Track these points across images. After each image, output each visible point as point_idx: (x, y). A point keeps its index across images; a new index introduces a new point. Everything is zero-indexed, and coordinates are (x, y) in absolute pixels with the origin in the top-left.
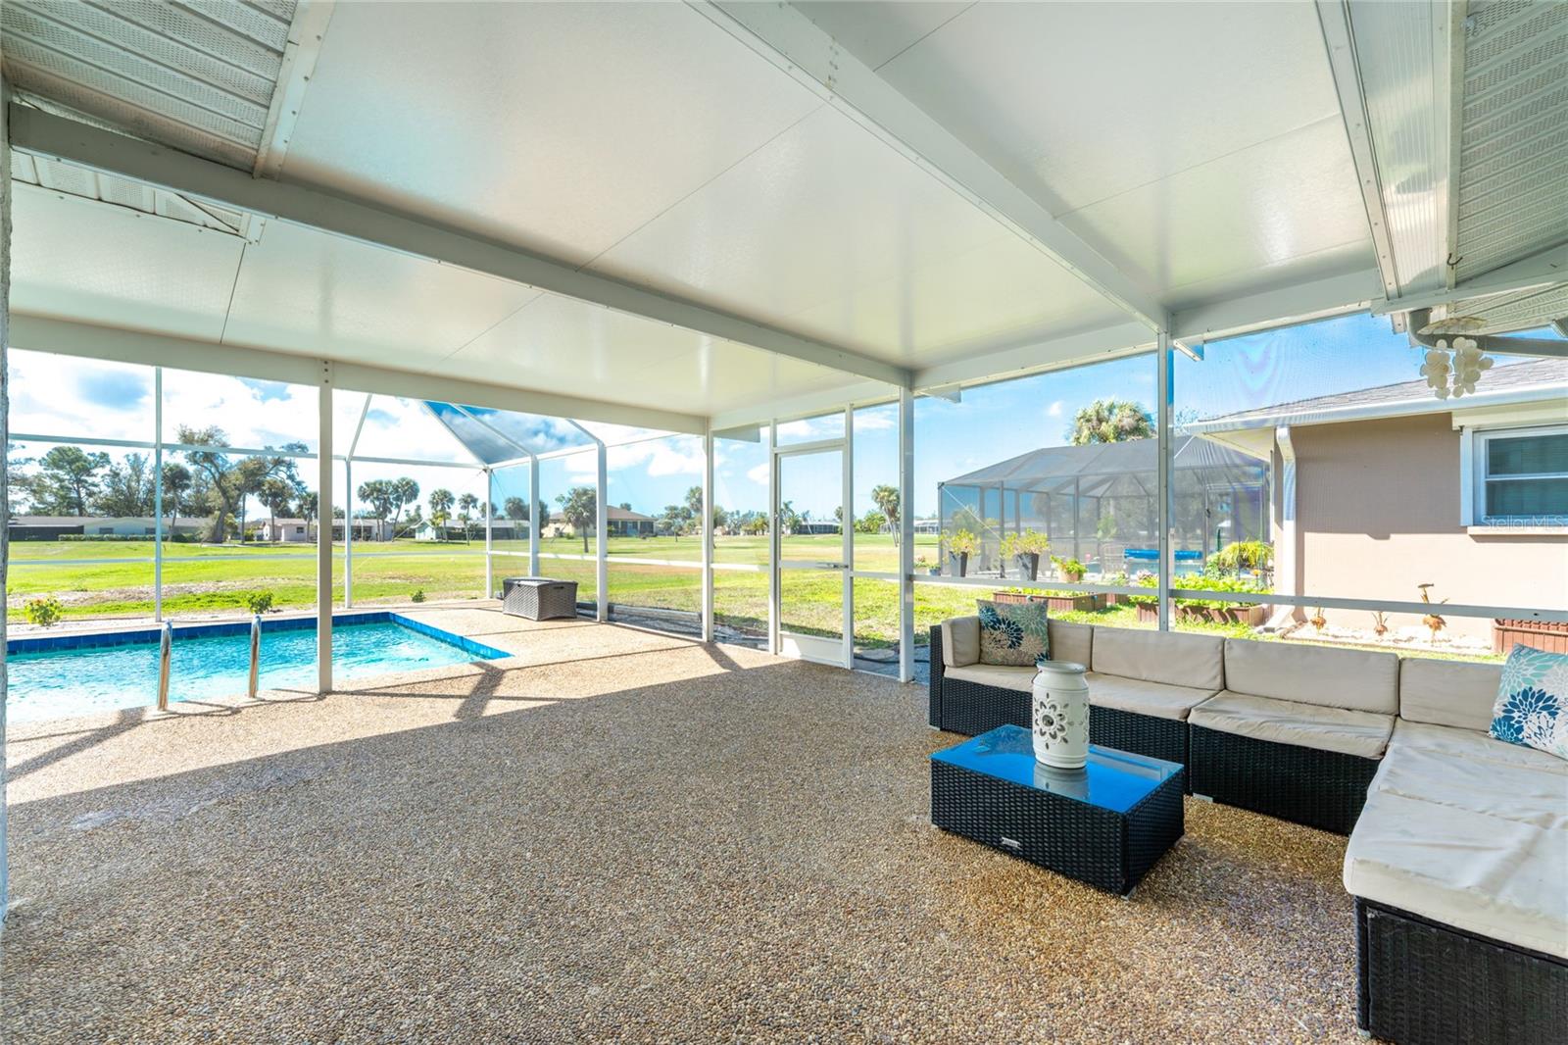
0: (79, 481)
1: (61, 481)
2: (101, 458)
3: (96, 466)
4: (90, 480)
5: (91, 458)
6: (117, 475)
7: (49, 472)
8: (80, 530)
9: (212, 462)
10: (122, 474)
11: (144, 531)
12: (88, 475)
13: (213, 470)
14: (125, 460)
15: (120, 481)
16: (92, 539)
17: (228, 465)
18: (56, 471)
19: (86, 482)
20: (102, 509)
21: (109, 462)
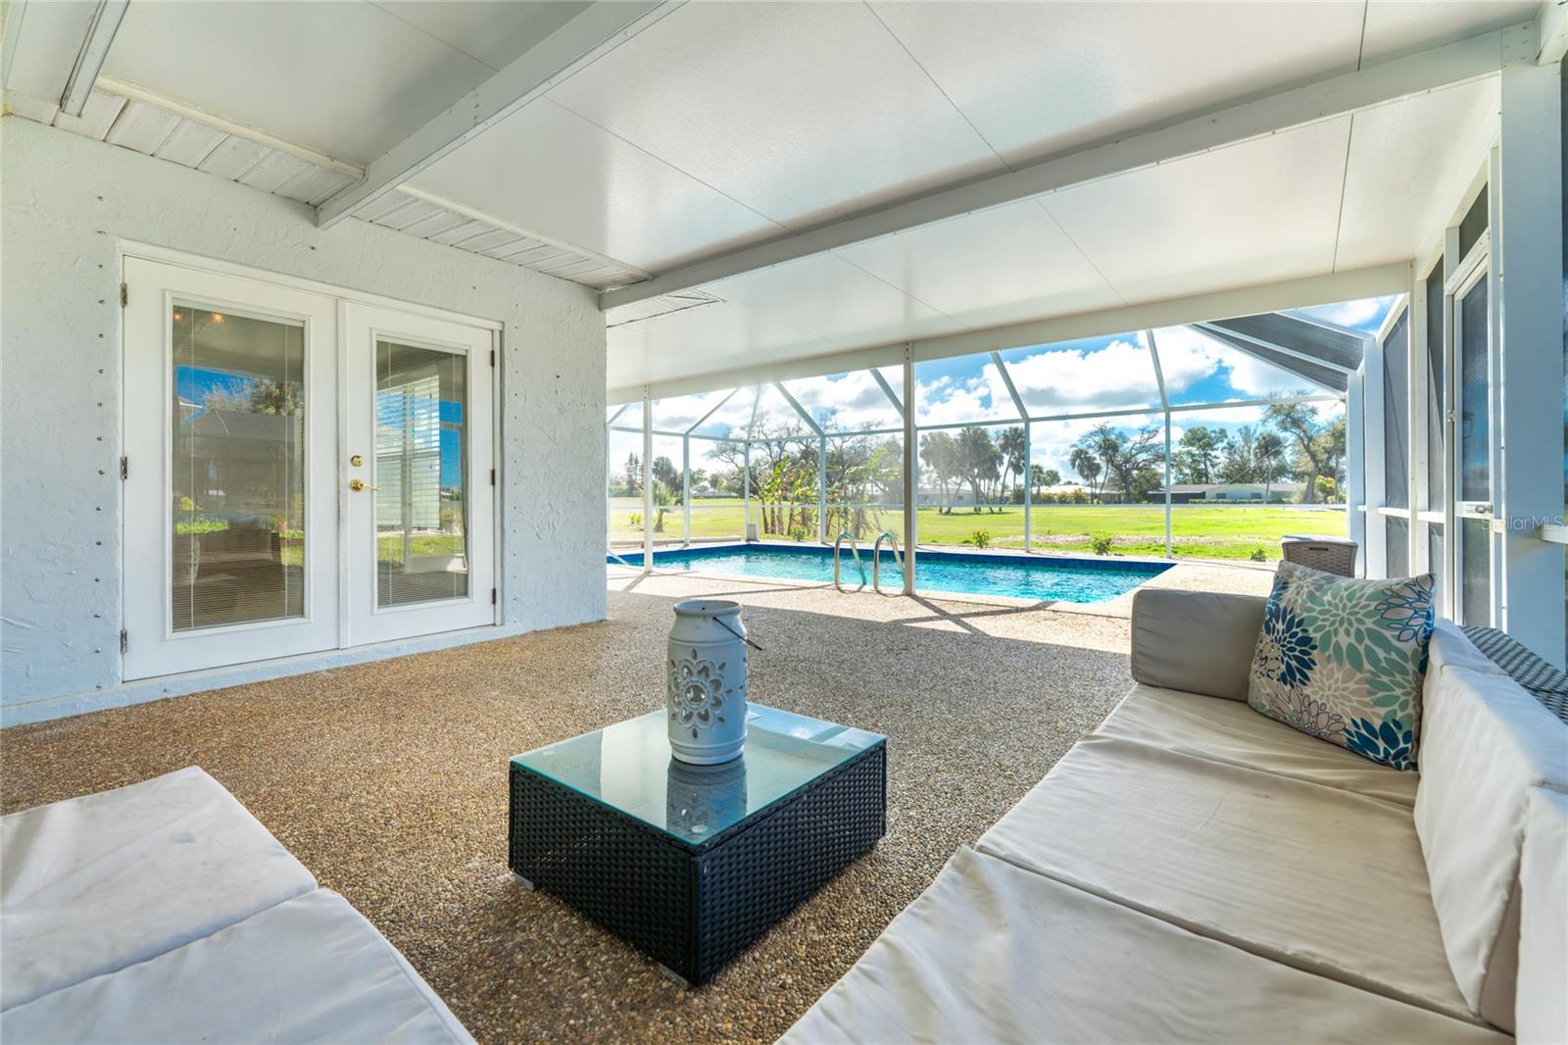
0: (1205, 455)
1: (1193, 455)
2: (1220, 433)
3: (1217, 442)
4: (1213, 453)
5: (1213, 435)
6: (1233, 447)
7: (1186, 449)
8: (1202, 495)
9: (1299, 427)
10: (1237, 445)
11: (1250, 496)
12: (1212, 450)
13: (1302, 434)
14: (1239, 434)
15: (1235, 452)
16: (1210, 503)
17: (1316, 429)
18: (1190, 448)
19: (1210, 455)
20: (1222, 477)
21: (1226, 437)
